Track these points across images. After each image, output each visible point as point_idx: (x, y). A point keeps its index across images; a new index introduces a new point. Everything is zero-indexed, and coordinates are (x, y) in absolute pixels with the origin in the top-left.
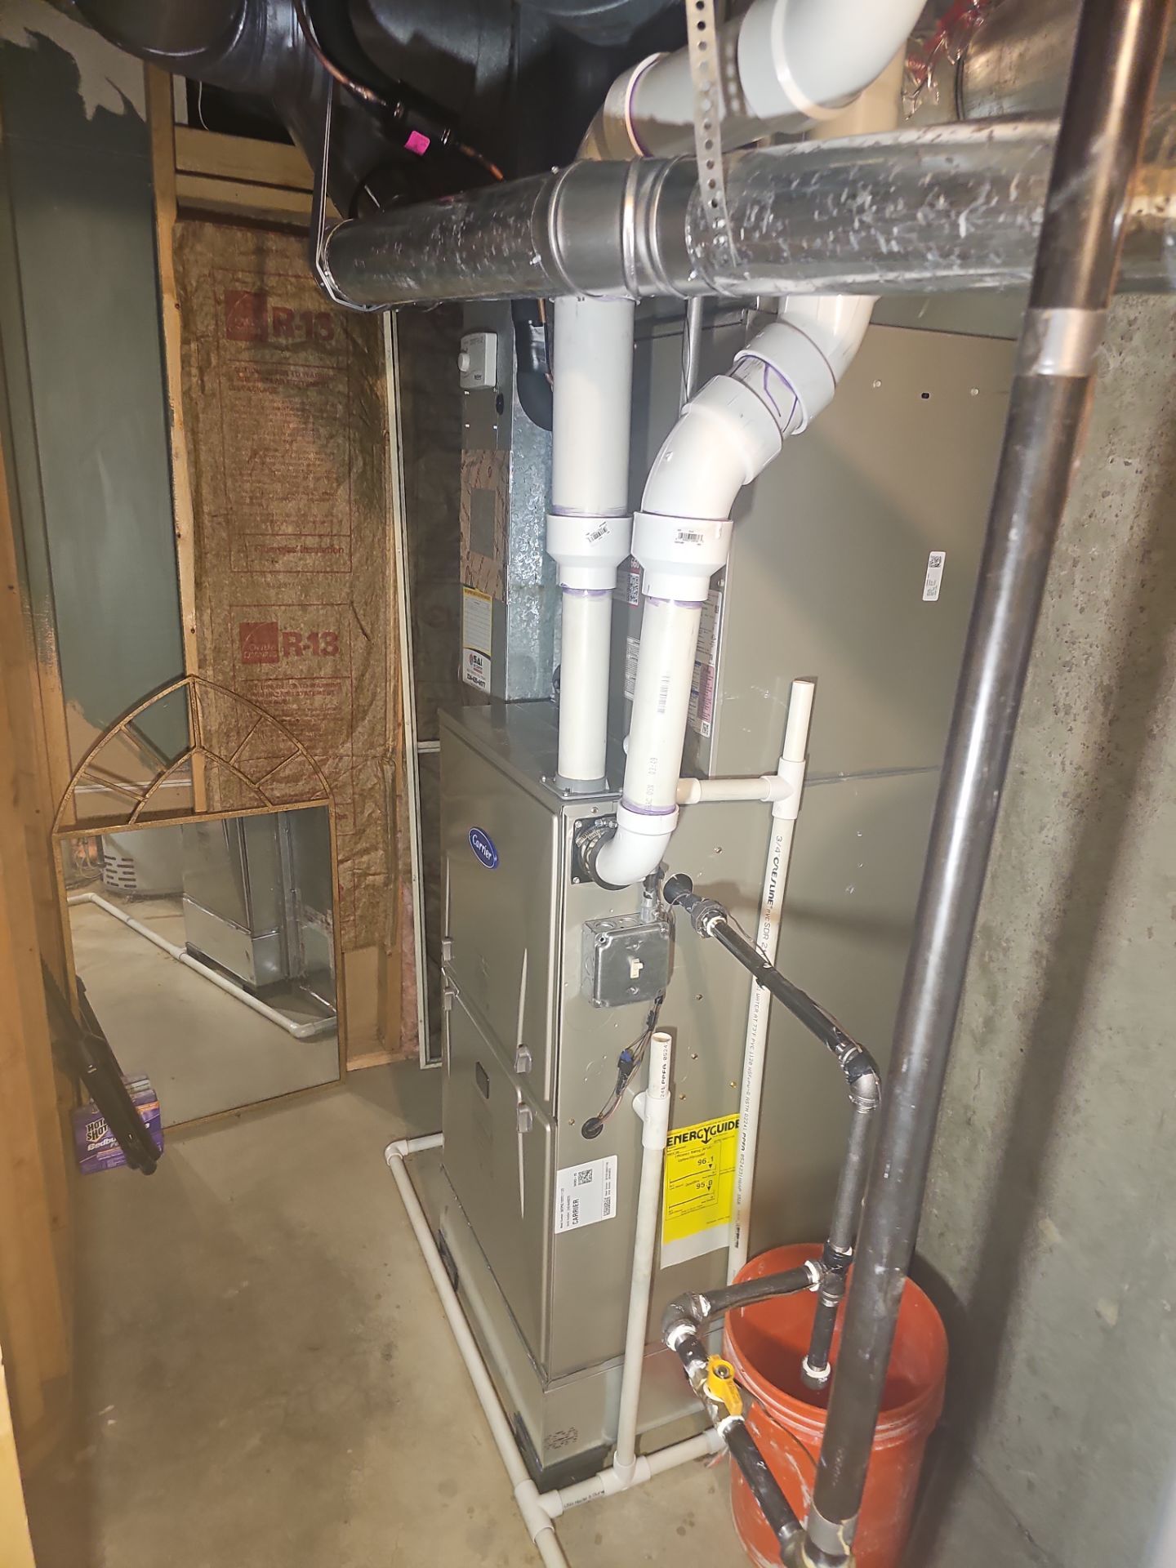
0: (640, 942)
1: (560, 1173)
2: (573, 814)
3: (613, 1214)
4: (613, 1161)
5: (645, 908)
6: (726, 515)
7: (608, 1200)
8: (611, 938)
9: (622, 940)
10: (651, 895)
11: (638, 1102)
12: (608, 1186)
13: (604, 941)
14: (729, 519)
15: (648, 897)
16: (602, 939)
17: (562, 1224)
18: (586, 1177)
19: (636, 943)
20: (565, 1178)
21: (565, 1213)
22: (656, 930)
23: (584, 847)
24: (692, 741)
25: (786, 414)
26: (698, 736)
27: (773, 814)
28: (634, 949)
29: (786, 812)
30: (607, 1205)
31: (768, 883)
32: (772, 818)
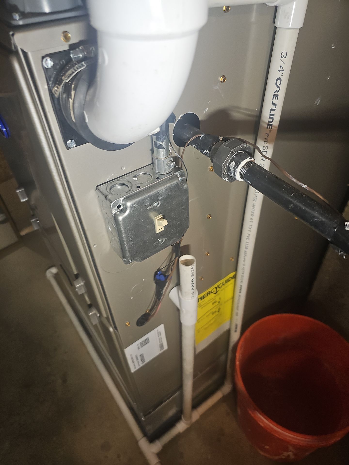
0: (160, 198)
1: (127, 349)
3: (165, 348)
4: (161, 328)
5: (159, 159)
8: (129, 204)
9: (141, 203)
10: (163, 144)
12: (161, 339)
13: (122, 208)
15: (160, 147)
16: (119, 207)
17: (136, 367)
18: (145, 343)
19: (157, 200)
20: (131, 349)
21: (135, 363)
22: (175, 182)
28: (154, 207)
30: (161, 345)
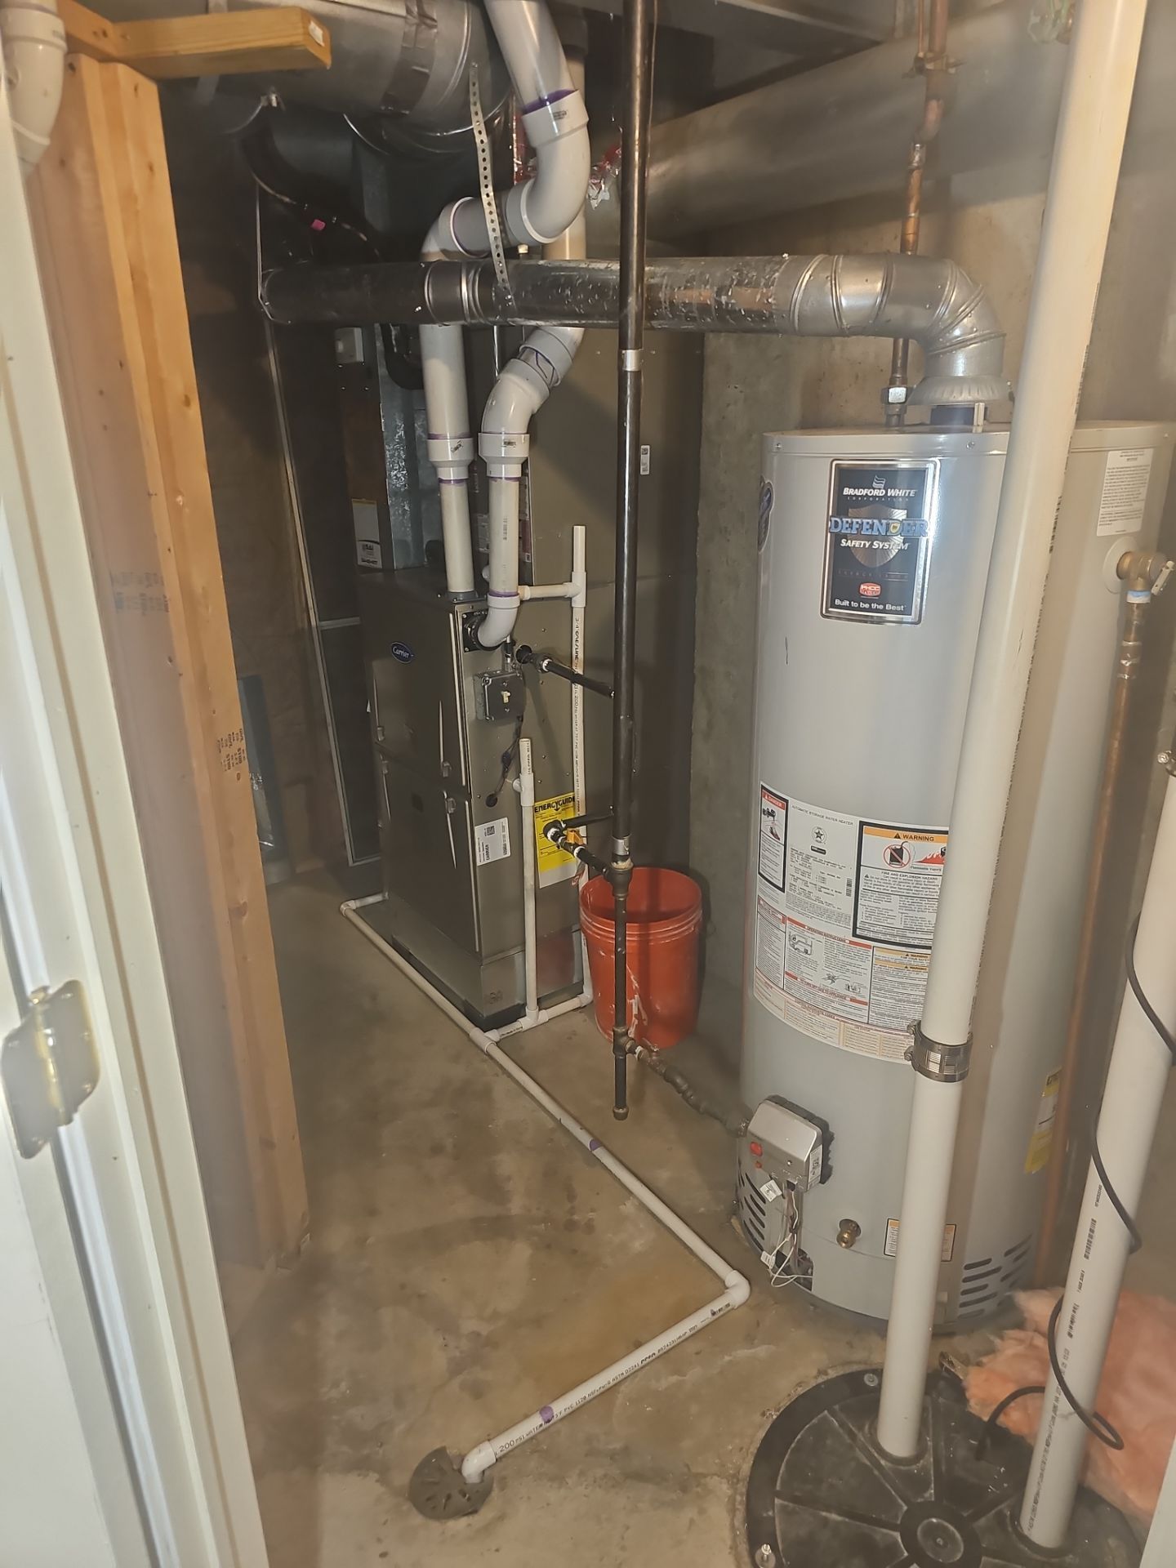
0: (507, 681)
1: (476, 828)
2: (461, 610)
3: (509, 854)
4: (505, 821)
5: (507, 663)
6: (525, 432)
7: (505, 845)
8: (491, 681)
9: (497, 681)
10: (510, 656)
11: (516, 784)
12: (504, 836)
14: (527, 433)
15: (508, 656)
16: (486, 682)
17: (481, 861)
18: (491, 831)
19: (505, 682)
20: (479, 830)
21: (482, 853)
22: (515, 673)
23: (469, 629)
24: (522, 564)
25: (549, 377)
26: (525, 562)
27: (573, 605)
28: (504, 686)
29: (579, 603)
30: (505, 848)
31: (574, 647)
32: (572, 608)
